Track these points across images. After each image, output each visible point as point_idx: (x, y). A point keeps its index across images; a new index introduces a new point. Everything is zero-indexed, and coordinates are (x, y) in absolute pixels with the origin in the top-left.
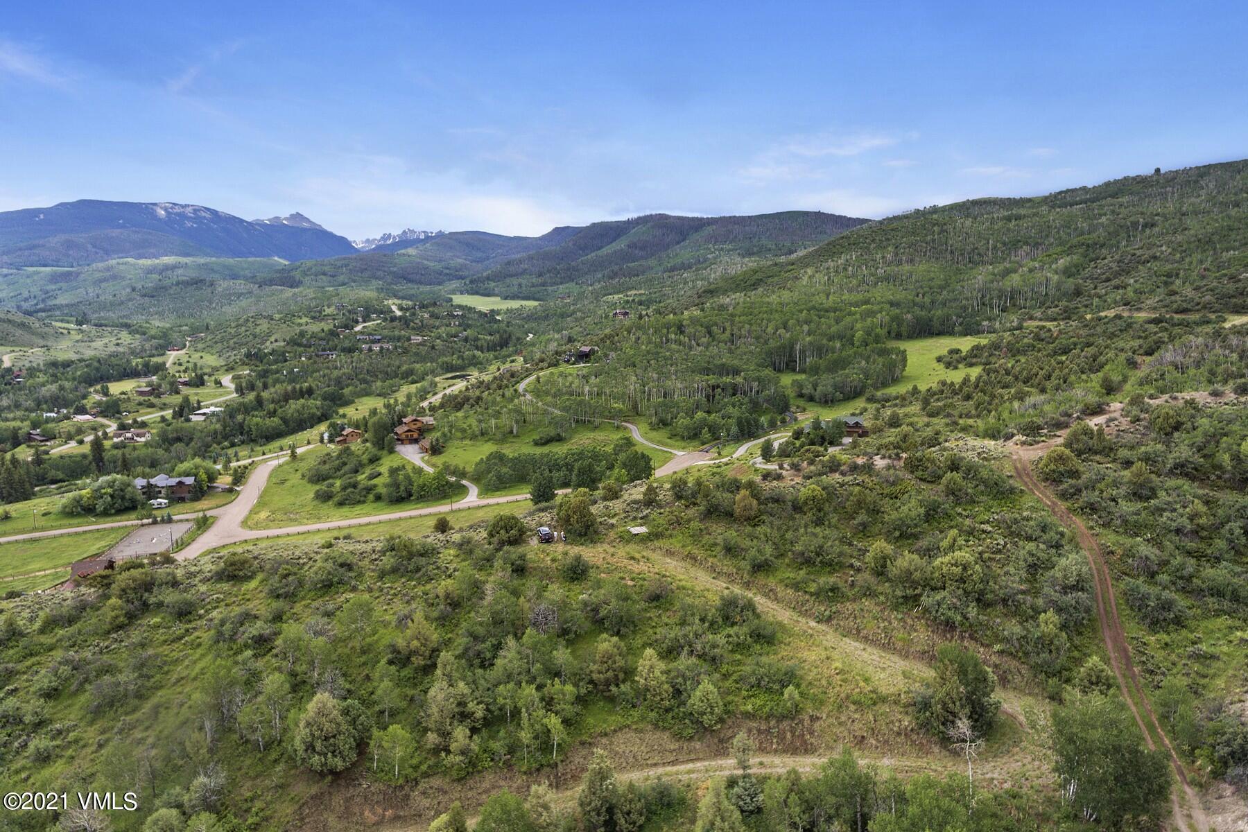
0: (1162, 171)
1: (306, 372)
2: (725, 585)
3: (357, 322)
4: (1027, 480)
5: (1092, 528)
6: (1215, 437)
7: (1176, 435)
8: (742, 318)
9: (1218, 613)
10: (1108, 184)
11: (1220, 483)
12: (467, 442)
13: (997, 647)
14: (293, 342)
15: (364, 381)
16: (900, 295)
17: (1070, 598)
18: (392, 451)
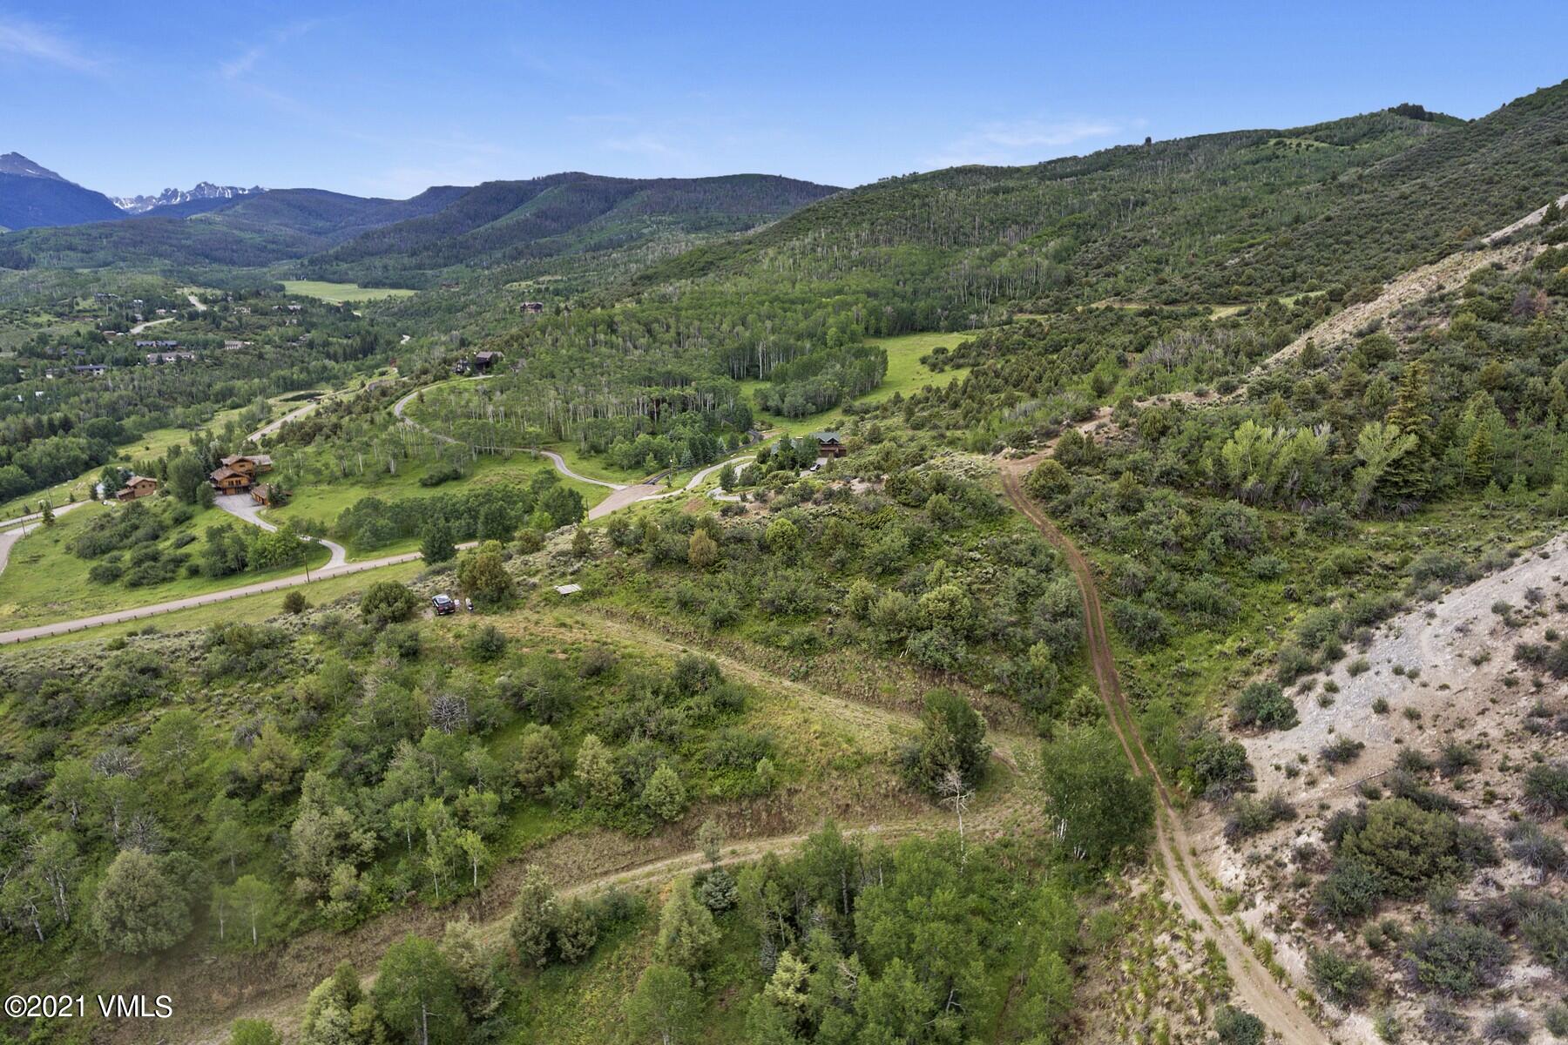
0: (1153, 142)
1: (54, 397)
2: (681, 648)
3: (135, 321)
4: (1016, 498)
5: (1081, 547)
6: (1198, 442)
7: (1163, 440)
8: (690, 312)
9: (1200, 628)
10: (1098, 154)
11: (1203, 490)
12: (325, 487)
13: (988, 687)
14: (29, 352)
15: (156, 408)
16: (879, 283)
17: (1060, 626)
18: (209, 505)
